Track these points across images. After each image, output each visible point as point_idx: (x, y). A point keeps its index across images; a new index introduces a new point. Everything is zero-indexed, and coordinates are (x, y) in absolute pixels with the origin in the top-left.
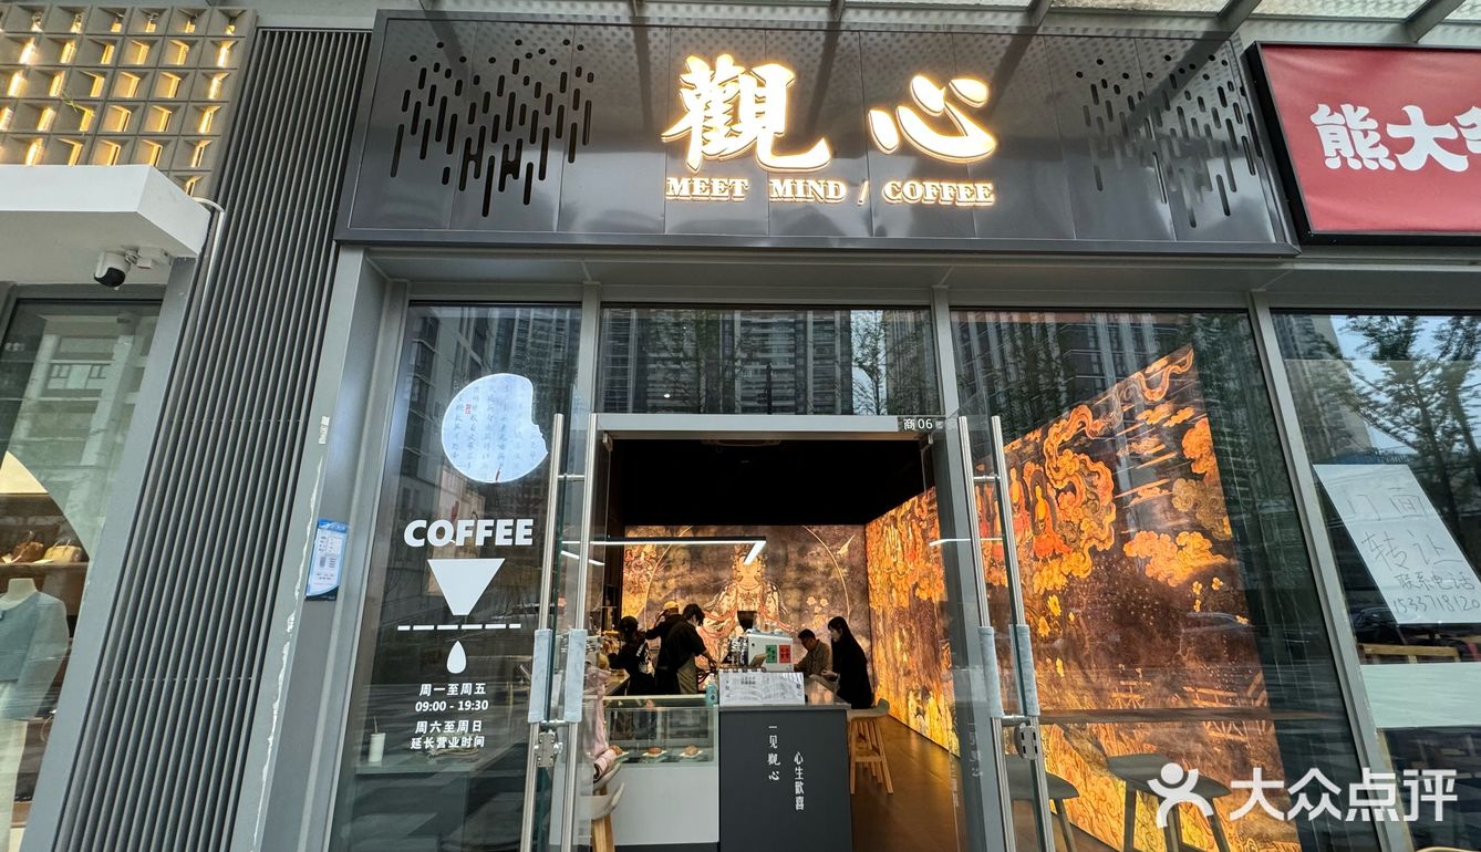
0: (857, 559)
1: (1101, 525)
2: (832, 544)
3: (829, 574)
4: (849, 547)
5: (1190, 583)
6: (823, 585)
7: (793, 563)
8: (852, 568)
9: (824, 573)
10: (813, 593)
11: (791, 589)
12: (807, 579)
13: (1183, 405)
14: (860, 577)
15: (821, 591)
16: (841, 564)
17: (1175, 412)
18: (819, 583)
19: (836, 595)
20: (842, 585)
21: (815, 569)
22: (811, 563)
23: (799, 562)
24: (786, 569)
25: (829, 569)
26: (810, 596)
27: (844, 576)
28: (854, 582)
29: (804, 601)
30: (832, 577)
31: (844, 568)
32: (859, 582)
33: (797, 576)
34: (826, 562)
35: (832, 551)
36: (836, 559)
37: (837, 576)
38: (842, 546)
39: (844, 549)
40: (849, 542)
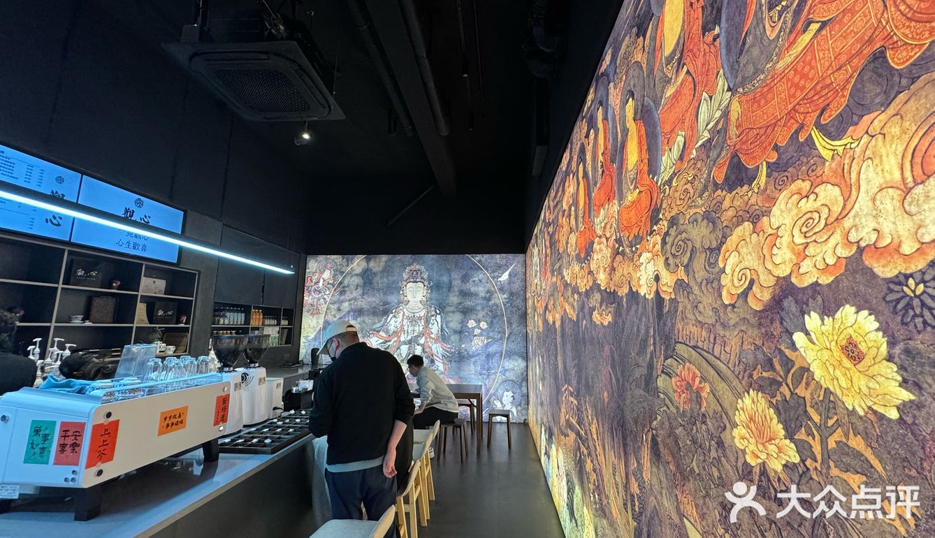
0: (517, 285)
2: (494, 272)
3: (489, 300)
4: (510, 275)
6: (483, 309)
7: (456, 289)
8: (512, 294)
9: (484, 298)
10: (474, 316)
11: (453, 312)
12: (469, 303)
14: (519, 302)
15: (480, 315)
16: (502, 290)
18: (479, 308)
19: (495, 318)
20: (502, 309)
21: (476, 295)
22: (473, 289)
23: (462, 288)
24: (450, 294)
25: (490, 295)
26: (470, 319)
27: (504, 301)
28: (513, 307)
29: (465, 324)
30: (492, 302)
31: (504, 294)
32: (518, 307)
33: (459, 301)
34: (487, 289)
35: (493, 278)
36: (496, 285)
37: (497, 301)
38: (502, 274)
39: (505, 277)
40: (510, 270)
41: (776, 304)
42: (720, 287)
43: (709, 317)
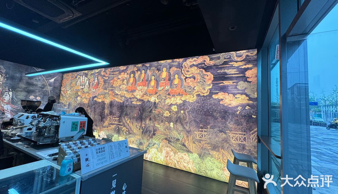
0: (57, 84)
1: (204, 89)
2: (47, 77)
3: (43, 88)
4: (55, 80)
5: (237, 107)
6: (39, 92)
7: (25, 81)
8: (54, 87)
9: (41, 87)
10: (33, 94)
11: (21, 91)
12: (31, 88)
13: (249, 64)
14: (57, 91)
15: (37, 94)
16: (50, 85)
17: (245, 65)
18: (37, 91)
19: (45, 96)
20: (49, 93)
21: (36, 85)
22: (35, 83)
23: (28, 81)
24: (20, 83)
25: (43, 86)
26: (31, 95)
27: (50, 89)
28: (54, 92)
29: (28, 97)
30: (45, 89)
31: (51, 87)
32: (56, 93)
33: (26, 86)
34: (42, 84)
35: (47, 80)
36: (48, 83)
37: (47, 89)
38: (51, 79)
39: (52, 80)
40: (55, 78)
41: (171, 105)
42: (165, 103)
43: (163, 105)
